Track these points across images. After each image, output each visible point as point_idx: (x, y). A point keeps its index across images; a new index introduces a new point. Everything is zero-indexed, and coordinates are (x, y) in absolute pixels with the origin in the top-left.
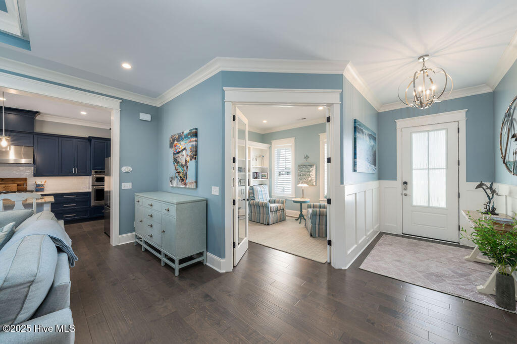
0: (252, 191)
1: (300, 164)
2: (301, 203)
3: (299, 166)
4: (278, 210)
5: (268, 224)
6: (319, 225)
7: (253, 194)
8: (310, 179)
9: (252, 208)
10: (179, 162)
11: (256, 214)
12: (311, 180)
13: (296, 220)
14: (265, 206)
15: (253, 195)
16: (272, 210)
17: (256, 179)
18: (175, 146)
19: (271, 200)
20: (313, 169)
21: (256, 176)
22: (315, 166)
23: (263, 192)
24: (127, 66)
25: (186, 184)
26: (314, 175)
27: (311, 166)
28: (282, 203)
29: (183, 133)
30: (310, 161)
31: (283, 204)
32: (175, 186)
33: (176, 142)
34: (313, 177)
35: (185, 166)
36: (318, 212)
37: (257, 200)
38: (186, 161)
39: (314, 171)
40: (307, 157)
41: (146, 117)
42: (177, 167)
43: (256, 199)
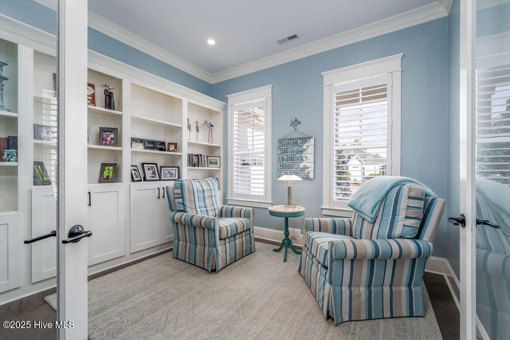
0: (179, 191)
1: (281, 138)
2: (287, 217)
3: (281, 141)
4: (237, 234)
5: (214, 271)
6: (350, 286)
7: (182, 198)
8: (301, 165)
9: (180, 231)
11: (188, 244)
12: (305, 168)
13: (275, 250)
14: (207, 228)
15: (181, 200)
16: (224, 236)
17: (196, 168)
19: (224, 210)
20: (309, 147)
21: (195, 161)
22: (312, 140)
23: (206, 194)
26: (311, 157)
27: (305, 139)
28: (247, 215)
30: (303, 129)
31: (249, 217)
34: (308, 161)
36: (351, 252)
37: (190, 212)
39: (311, 150)
40: (296, 123)
43: (188, 210)
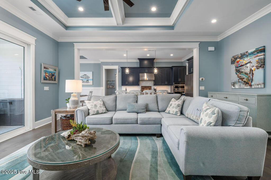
10: (242, 72)
18: (238, 62)
24: (214, 21)
25: (251, 86)
29: (247, 52)
32: (237, 87)
33: (238, 60)
35: (250, 73)
38: (251, 70)
41: (211, 49)
42: (240, 75)
